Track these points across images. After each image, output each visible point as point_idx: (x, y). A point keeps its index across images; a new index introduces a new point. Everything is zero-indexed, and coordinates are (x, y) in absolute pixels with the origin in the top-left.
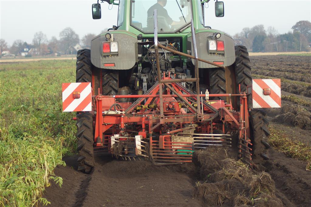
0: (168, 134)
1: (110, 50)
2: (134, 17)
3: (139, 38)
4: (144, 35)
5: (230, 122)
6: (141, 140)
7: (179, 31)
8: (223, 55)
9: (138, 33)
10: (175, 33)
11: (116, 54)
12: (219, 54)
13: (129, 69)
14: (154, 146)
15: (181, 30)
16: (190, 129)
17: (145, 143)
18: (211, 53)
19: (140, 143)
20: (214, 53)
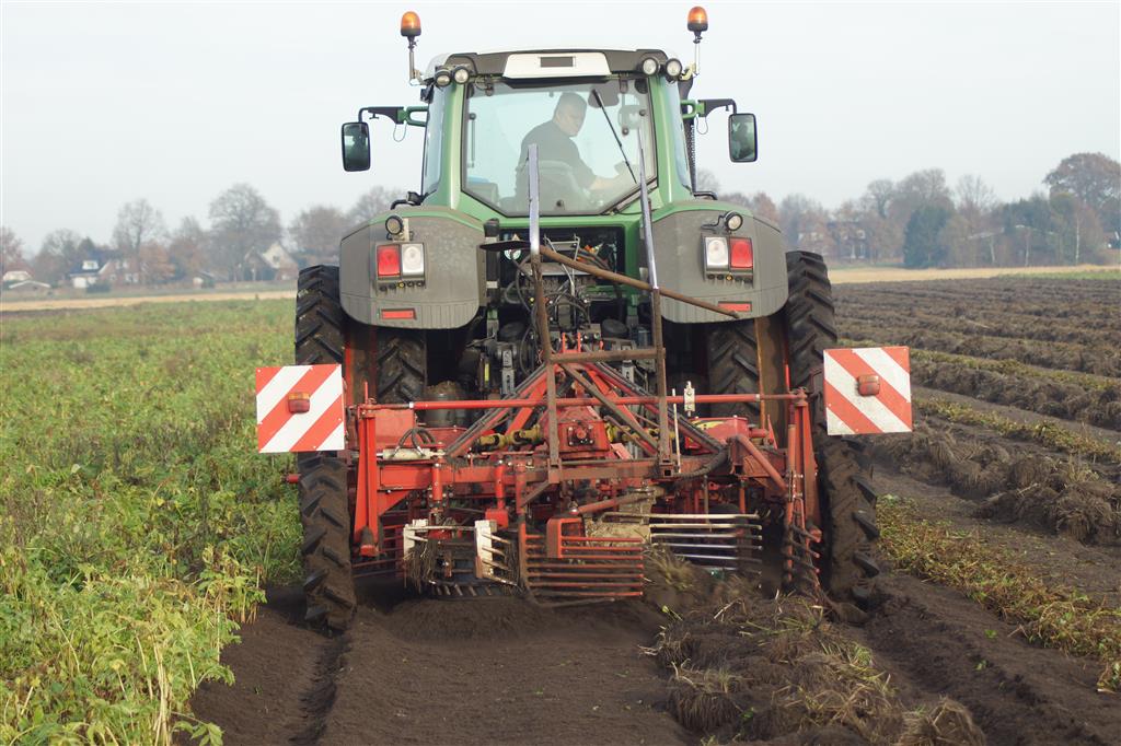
0: (573, 516)
1: (401, 269)
2: (473, 165)
3: (489, 230)
4: (505, 222)
5: (760, 481)
6: (494, 534)
7: (614, 209)
8: (750, 281)
9: (487, 215)
10: (602, 214)
11: (419, 282)
12: (738, 279)
13: (457, 326)
14: (530, 549)
15: (620, 206)
16: (640, 500)
17: (506, 541)
18: (711, 277)
19: (489, 543)
20: (721, 277)
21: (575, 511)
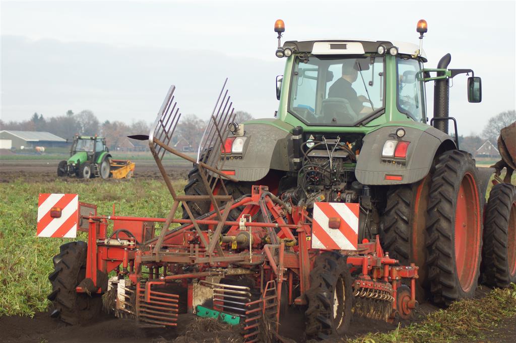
0: (161, 281)
1: (232, 150)
2: (296, 99)
3: (295, 132)
4: (306, 128)
7: (361, 123)
8: (404, 164)
9: (297, 124)
10: (355, 126)
11: (239, 156)
12: (398, 163)
15: (364, 123)
17: (132, 291)
18: (384, 161)
19: (124, 292)
20: (389, 162)
21: (162, 278)
